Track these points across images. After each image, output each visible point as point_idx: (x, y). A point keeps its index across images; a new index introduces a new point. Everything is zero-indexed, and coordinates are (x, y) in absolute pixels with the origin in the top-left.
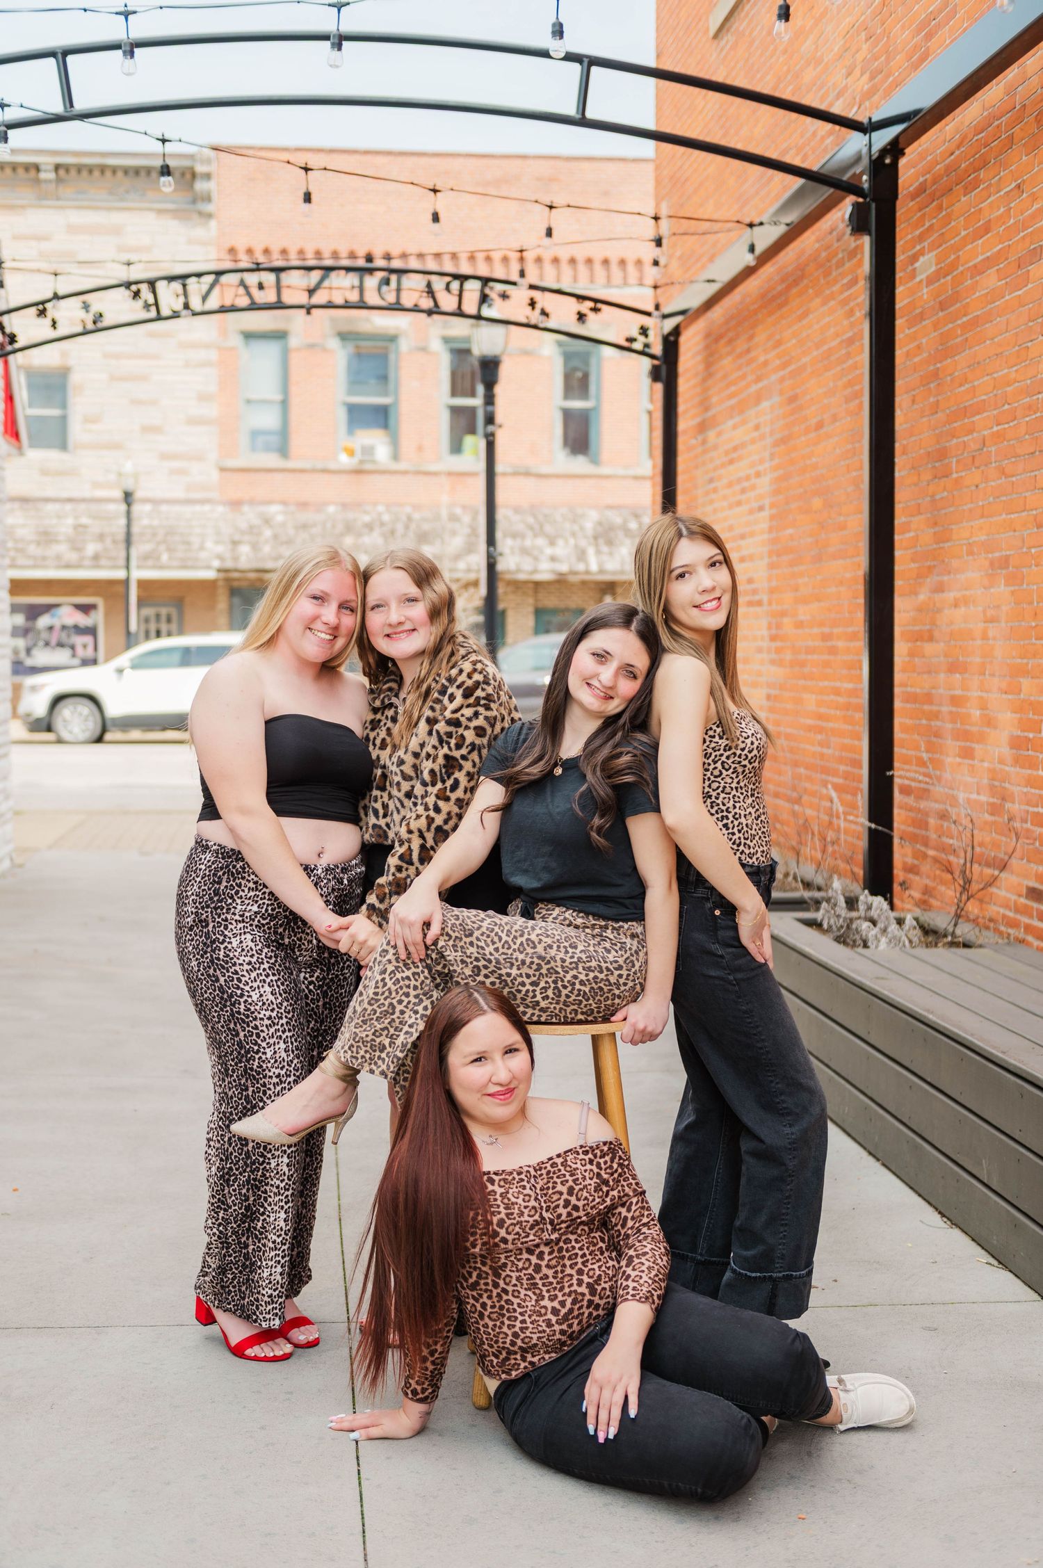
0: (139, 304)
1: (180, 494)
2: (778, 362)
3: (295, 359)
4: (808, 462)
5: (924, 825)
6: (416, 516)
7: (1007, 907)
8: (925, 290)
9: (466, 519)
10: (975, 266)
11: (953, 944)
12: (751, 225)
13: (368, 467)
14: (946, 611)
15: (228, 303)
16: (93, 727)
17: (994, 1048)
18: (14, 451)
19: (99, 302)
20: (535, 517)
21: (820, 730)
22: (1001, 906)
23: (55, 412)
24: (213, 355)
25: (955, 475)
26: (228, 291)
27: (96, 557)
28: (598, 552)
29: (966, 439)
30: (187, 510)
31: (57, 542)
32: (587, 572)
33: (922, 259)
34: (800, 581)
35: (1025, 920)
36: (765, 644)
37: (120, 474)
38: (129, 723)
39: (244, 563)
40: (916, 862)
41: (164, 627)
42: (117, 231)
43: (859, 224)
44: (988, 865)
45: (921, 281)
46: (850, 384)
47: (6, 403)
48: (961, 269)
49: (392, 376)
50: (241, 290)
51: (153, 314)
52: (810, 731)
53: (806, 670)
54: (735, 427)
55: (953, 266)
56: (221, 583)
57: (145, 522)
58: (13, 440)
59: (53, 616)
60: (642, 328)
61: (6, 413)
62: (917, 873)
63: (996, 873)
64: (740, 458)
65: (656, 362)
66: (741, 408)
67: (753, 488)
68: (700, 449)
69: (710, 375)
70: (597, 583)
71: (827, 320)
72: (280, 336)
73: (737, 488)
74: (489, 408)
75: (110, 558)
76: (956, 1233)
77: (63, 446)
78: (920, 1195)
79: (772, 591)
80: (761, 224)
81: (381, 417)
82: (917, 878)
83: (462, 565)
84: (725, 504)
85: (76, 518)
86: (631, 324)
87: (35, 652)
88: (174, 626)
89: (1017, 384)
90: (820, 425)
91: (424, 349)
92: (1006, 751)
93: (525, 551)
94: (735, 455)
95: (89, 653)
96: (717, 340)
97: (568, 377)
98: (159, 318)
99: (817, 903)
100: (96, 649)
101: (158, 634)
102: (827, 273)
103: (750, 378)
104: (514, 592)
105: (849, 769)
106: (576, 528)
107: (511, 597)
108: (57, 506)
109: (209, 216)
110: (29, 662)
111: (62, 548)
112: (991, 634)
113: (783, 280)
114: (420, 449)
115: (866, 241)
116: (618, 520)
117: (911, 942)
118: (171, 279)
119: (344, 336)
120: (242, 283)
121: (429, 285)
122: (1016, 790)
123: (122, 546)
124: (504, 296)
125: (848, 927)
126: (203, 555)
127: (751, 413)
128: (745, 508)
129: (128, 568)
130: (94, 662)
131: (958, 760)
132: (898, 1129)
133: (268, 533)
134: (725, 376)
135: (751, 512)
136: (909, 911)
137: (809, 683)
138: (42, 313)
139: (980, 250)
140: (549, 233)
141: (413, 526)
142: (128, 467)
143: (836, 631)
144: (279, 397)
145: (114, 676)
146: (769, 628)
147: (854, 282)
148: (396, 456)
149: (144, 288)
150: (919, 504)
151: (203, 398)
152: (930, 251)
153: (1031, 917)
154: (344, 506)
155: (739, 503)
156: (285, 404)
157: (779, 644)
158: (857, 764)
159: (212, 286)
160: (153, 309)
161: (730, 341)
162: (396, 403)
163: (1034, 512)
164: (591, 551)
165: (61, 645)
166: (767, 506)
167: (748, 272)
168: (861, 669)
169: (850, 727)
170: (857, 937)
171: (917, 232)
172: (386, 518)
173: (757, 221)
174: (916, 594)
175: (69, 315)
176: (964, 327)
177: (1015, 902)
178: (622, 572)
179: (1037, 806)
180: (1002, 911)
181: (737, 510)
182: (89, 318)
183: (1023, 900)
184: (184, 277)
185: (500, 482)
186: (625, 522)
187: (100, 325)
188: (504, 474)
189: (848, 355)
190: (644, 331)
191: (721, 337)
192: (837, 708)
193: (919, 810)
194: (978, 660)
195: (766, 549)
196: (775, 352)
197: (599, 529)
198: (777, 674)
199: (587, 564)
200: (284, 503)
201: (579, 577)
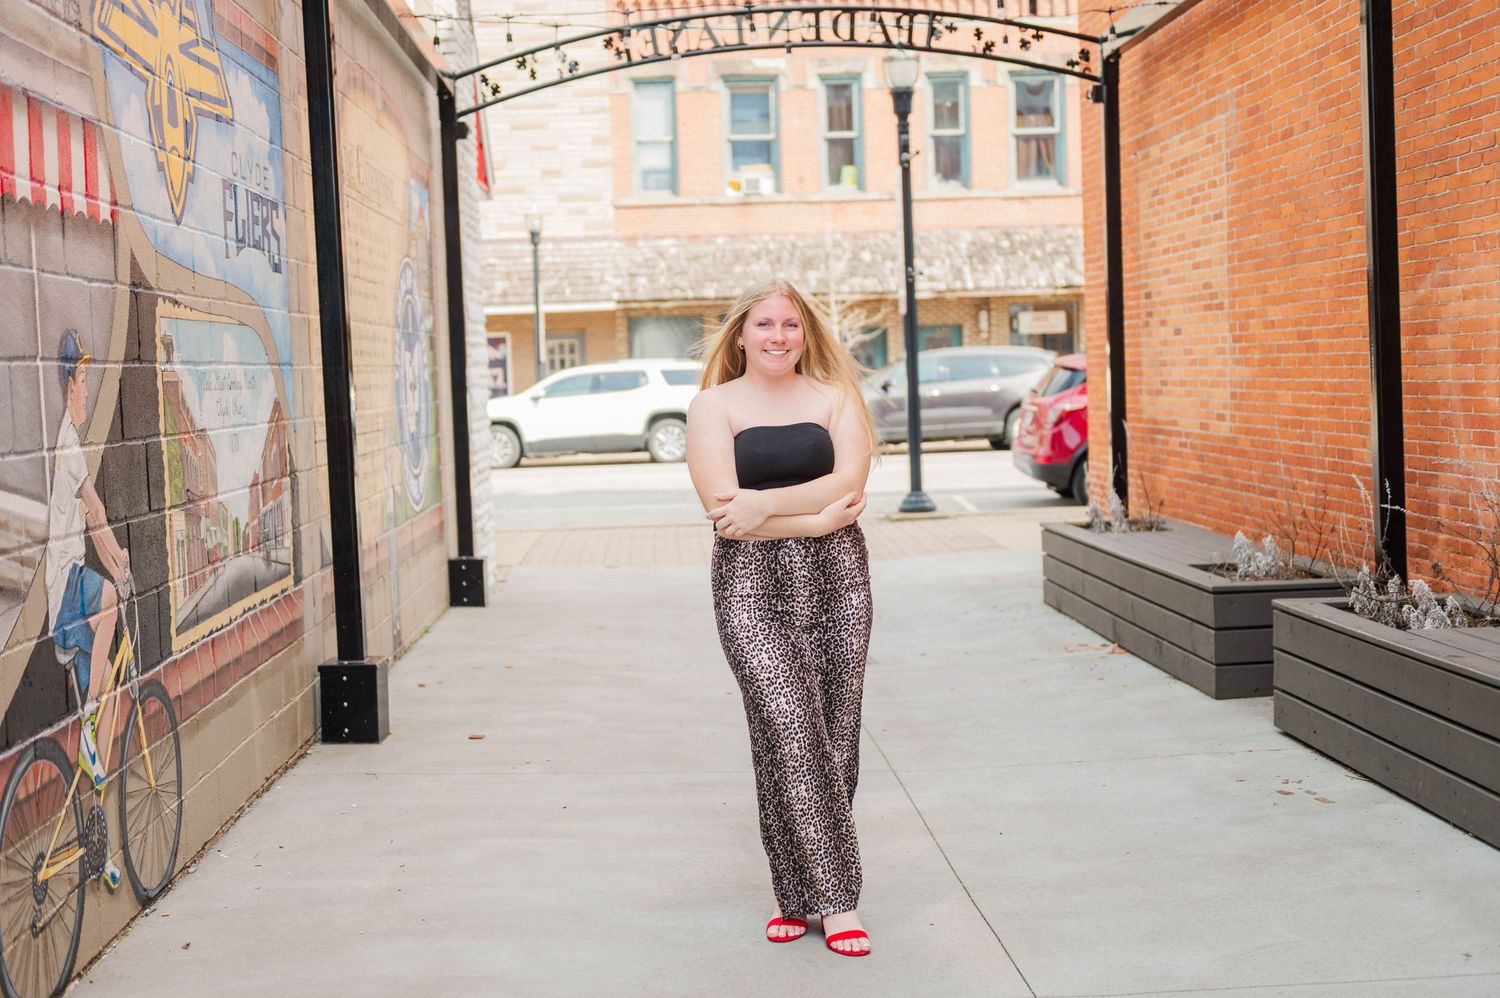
0: (612, 52)
1: (579, 232)
2: (1233, 76)
3: (682, 102)
4: (1276, 170)
5: (1434, 510)
6: (802, 244)
9: (847, 244)
11: (1493, 623)
13: (753, 199)
16: (513, 453)
21: (1297, 424)
24: (606, 102)
25: (1459, 173)
28: (974, 270)
29: (1471, 137)
30: (587, 247)
32: (965, 289)
34: (1268, 283)
41: (567, 358)
47: (478, 149)
49: (772, 115)
51: (624, 61)
52: (1286, 426)
53: (1280, 367)
54: (1182, 141)
56: (620, 314)
58: (484, 186)
60: (1082, 51)
61: (479, 159)
62: (1427, 559)
64: (1191, 170)
65: (1097, 84)
66: (1191, 122)
67: (1208, 197)
68: (1141, 164)
69: (1151, 94)
70: (972, 299)
71: (1293, 33)
72: (667, 81)
73: (1189, 198)
74: (904, 137)
75: (519, 295)
79: (1234, 294)
81: (764, 152)
88: (576, 357)
90: (1288, 134)
91: (802, 87)
94: (1184, 168)
95: (500, 384)
96: (1158, 59)
97: (937, 109)
98: (629, 64)
104: (894, 312)
106: (951, 248)
107: (892, 316)
114: (802, 179)
116: (992, 240)
117: (1452, 622)
118: (639, 27)
119: (727, 79)
123: (531, 282)
124: (952, 29)
125: (1380, 610)
127: (1205, 125)
128: (1198, 217)
134: (1169, 94)
135: (1206, 220)
137: (1283, 380)
138: (522, 65)
141: (798, 254)
142: (534, 209)
143: (1314, 328)
144: (669, 139)
145: (529, 404)
146: (1232, 328)
148: (780, 188)
150: (1415, 203)
151: (598, 142)
154: (732, 237)
155: (1191, 213)
156: (674, 144)
157: (1244, 344)
159: (679, 32)
160: (624, 56)
161: (1174, 60)
162: (778, 138)
164: (966, 269)
166: (1225, 215)
169: (1336, 420)
174: (1415, 289)
178: (997, 288)
182: (565, 67)
184: (652, 25)
186: (997, 240)
187: (575, 73)
188: (881, 201)
189: (1321, 65)
190: (1085, 55)
192: (1318, 404)
193: (1426, 496)
195: (1226, 255)
196: (1231, 66)
197: (973, 248)
198: (1244, 372)
199: (964, 281)
200: (676, 237)
201: (953, 296)
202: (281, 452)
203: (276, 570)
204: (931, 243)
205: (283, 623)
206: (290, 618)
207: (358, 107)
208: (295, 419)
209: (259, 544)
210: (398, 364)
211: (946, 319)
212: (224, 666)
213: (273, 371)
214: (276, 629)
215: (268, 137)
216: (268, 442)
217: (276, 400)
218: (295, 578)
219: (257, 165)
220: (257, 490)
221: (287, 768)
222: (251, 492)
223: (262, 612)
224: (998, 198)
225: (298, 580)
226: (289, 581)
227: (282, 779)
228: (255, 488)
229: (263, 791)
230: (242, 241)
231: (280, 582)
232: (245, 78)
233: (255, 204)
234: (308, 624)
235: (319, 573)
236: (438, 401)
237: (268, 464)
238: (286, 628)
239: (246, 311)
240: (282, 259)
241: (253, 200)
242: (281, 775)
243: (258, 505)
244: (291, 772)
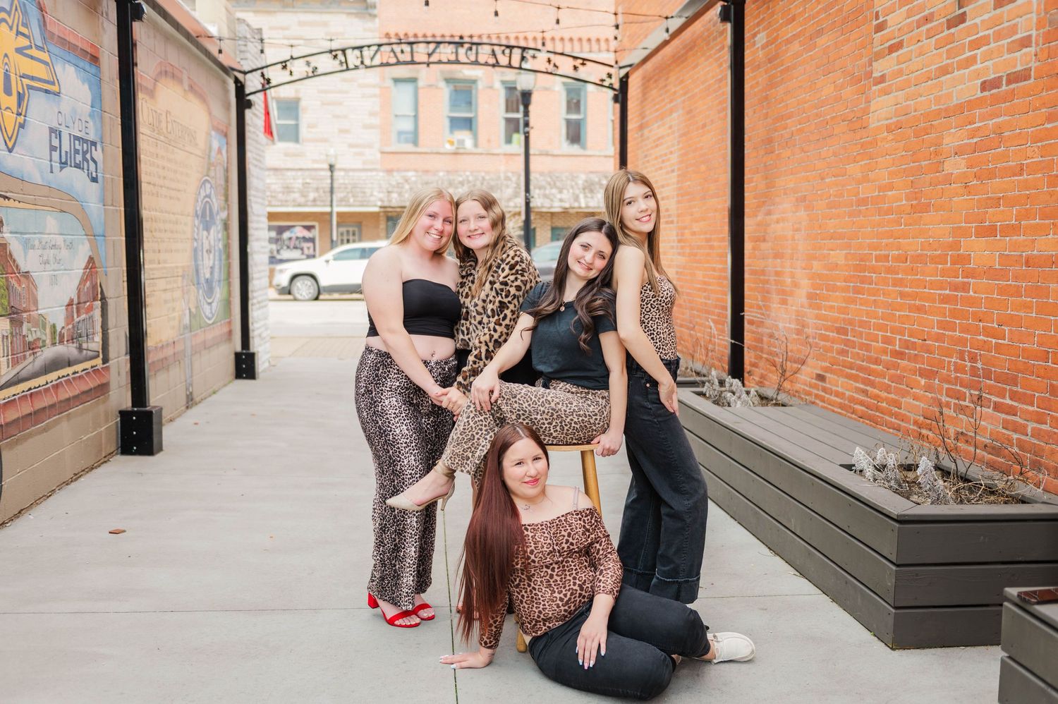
0: (337, 62)
1: (360, 166)
2: (681, 92)
3: (420, 91)
4: (698, 146)
5: (761, 341)
6: (487, 178)
7: (805, 384)
8: (760, 53)
9: (514, 179)
10: (787, 39)
11: (776, 405)
12: (667, 18)
13: (461, 151)
14: (773, 226)
15: (385, 61)
16: (313, 292)
17: (798, 459)
18: (270, 142)
19: (315, 61)
20: (551, 178)
21: (705, 290)
22: (802, 384)
23: (292, 122)
24: (377, 91)
25: (777, 152)
26: (385, 55)
27: (314, 200)
28: (586, 197)
29: (782, 132)
30: (363, 174)
31: (294, 192)
32: (580, 208)
33: (759, 36)
34: (694, 210)
35: (815, 391)
36: (675, 244)
37: (327, 155)
38: (332, 289)
39: (394, 203)
40: (756, 361)
41: (351, 238)
42: (325, 24)
43: (725, 17)
44: (795, 362)
45: (758, 48)
46: (721, 103)
47: (265, 115)
48: (780, 41)
49: (474, 102)
50: (392, 55)
51: (345, 67)
52: (699, 291)
53: (697, 258)
54: (659, 127)
55: (776, 39)
56: (382, 214)
57: (341, 181)
58: (269, 137)
59: (291, 232)
60: (608, 74)
61: (265, 122)
62: (757, 367)
63: (800, 366)
64: (662, 144)
65: (616, 93)
66: (662, 117)
67: (668, 160)
68: (640, 139)
69: (646, 99)
70: (584, 212)
71: (707, 69)
72: (413, 80)
73: (660, 160)
74: (526, 118)
75: (322, 201)
76: (778, 558)
77: (297, 140)
78: (758, 539)
79: (678, 216)
80: (672, 17)
81: (468, 124)
82: (757, 370)
83: (512, 204)
84: (653, 169)
85: (303, 179)
86: (602, 72)
87: (282, 252)
88: (357, 237)
89: (810, 103)
90: (704, 126)
91: (491, 88)
92: (804, 300)
93: (546, 196)
94: (658, 143)
95: (311, 252)
96: (648, 81)
97: (569, 102)
98: (348, 69)
99: (703, 383)
100: (314, 250)
101: (348, 241)
102: (708, 44)
103: (667, 101)
104: (540, 219)
105: (720, 311)
106: (573, 183)
107: (539, 221)
108: (293, 173)
109: (375, 16)
110: (279, 257)
111: (296, 195)
112: (796, 237)
113: (684, 48)
114: (489, 141)
115: (729, 26)
116: (597, 180)
117: (753, 403)
118: (354, 48)
119: (448, 81)
120: (393, 51)
121: (493, 51)
122: (811, 321)
123: (329, 194)
124: (534, 57)
125: (720, 396)
126: (372, 199)
127: (668, 119)
128: (664, 171)
129: (331, 206)
130: (314, 256)
131: (779, 306)
132: (747, 503)
133: (407, 187)
134: (653, 100)
135: (667, 173)
136: (753, 387)
137: (699, 265)
138: (285, 67)
139: (790, 31)
140: (558, 22)
141: (485, 183)
142: (332, 151)
143: (713, 236)
144: (413, 114)
145: (325, 263)
146: (677, 235)
147: (723, 48)
148: (476, 145)
149: (340, 53)
150: (758, 168)
151: (372, 114)
152: (762, 32)
153: (818, 390)
154: (448, 172)
155: (661, 168)
156: (416, 117)
157: (683, 244)
158: (725, 308)
159: (376, 52)
160: (345, 65)
161: (656, 81)
162: (476, 116)
163: (819, 172)
164: (581, 196)
165: (295, 248)
166: (676, 170)
167: (666, 43)
168: (727, 257)
169: (721, 289)
170: (725, 401)
171: (756, 21)
172: (471, 178)
173: (670, 16)
174: (756, 216)
175: (299, 68)
176: (782, 72)
177: (810, 382)
178: (598, 207)
179: (821, 330)
180: (802, 387)
181: (660, 172)
182: (310, 70)
183: (814, 381)
184: (360, 48)
185: (532, 159)
186: (600, 180)
187: (315, 74)
188: (535, 155)
189: (719, 88)
190: (610, 76)
191: (651, 79)
192: (713, 278)
193: (758, 333)
194: (790, 251)
195: (675, 193)
196: (680, 87)
197: (586, 184)
198: (681, 260)
199: (579, 202)
200: (416, 171)
201: (575, 210)
202: (94, 287)
203: (87, 354)
204: (562, 180)
205: (91, 385)
206: (98, 382)
207: (168, 88)
208: (106, 268)
209: (72, 339)
210: (196, 237)
211: (569, 224)
212: (41, 409)
213: (88, 240)
214: (85, 388)
215: (90, 103)
216: (83, 281)
217: (90, 257)
218: (103, 359)
219: (80, 120)
220: (73, 308)
221: (92, 469)
222: (67, 309)
223: (74, 378)
224: (599, 156)
225: (105, 360)
226: (99, 361)
227: (88, 475)
228: (70, 307)
229: (72, 481)
230: (66, 163)
231: (92, 361)
232: (71, 69)
233: (77, 142)
234: (113, 385)
235: (123, 357)
236: (231, 261)
237: (82, 294)
238: (95, 388)
239: (66, 204)
240: (99, 175)
241: (74, 140)
242: (87, 472)
243: (73, 317)
244: (94, 471)
